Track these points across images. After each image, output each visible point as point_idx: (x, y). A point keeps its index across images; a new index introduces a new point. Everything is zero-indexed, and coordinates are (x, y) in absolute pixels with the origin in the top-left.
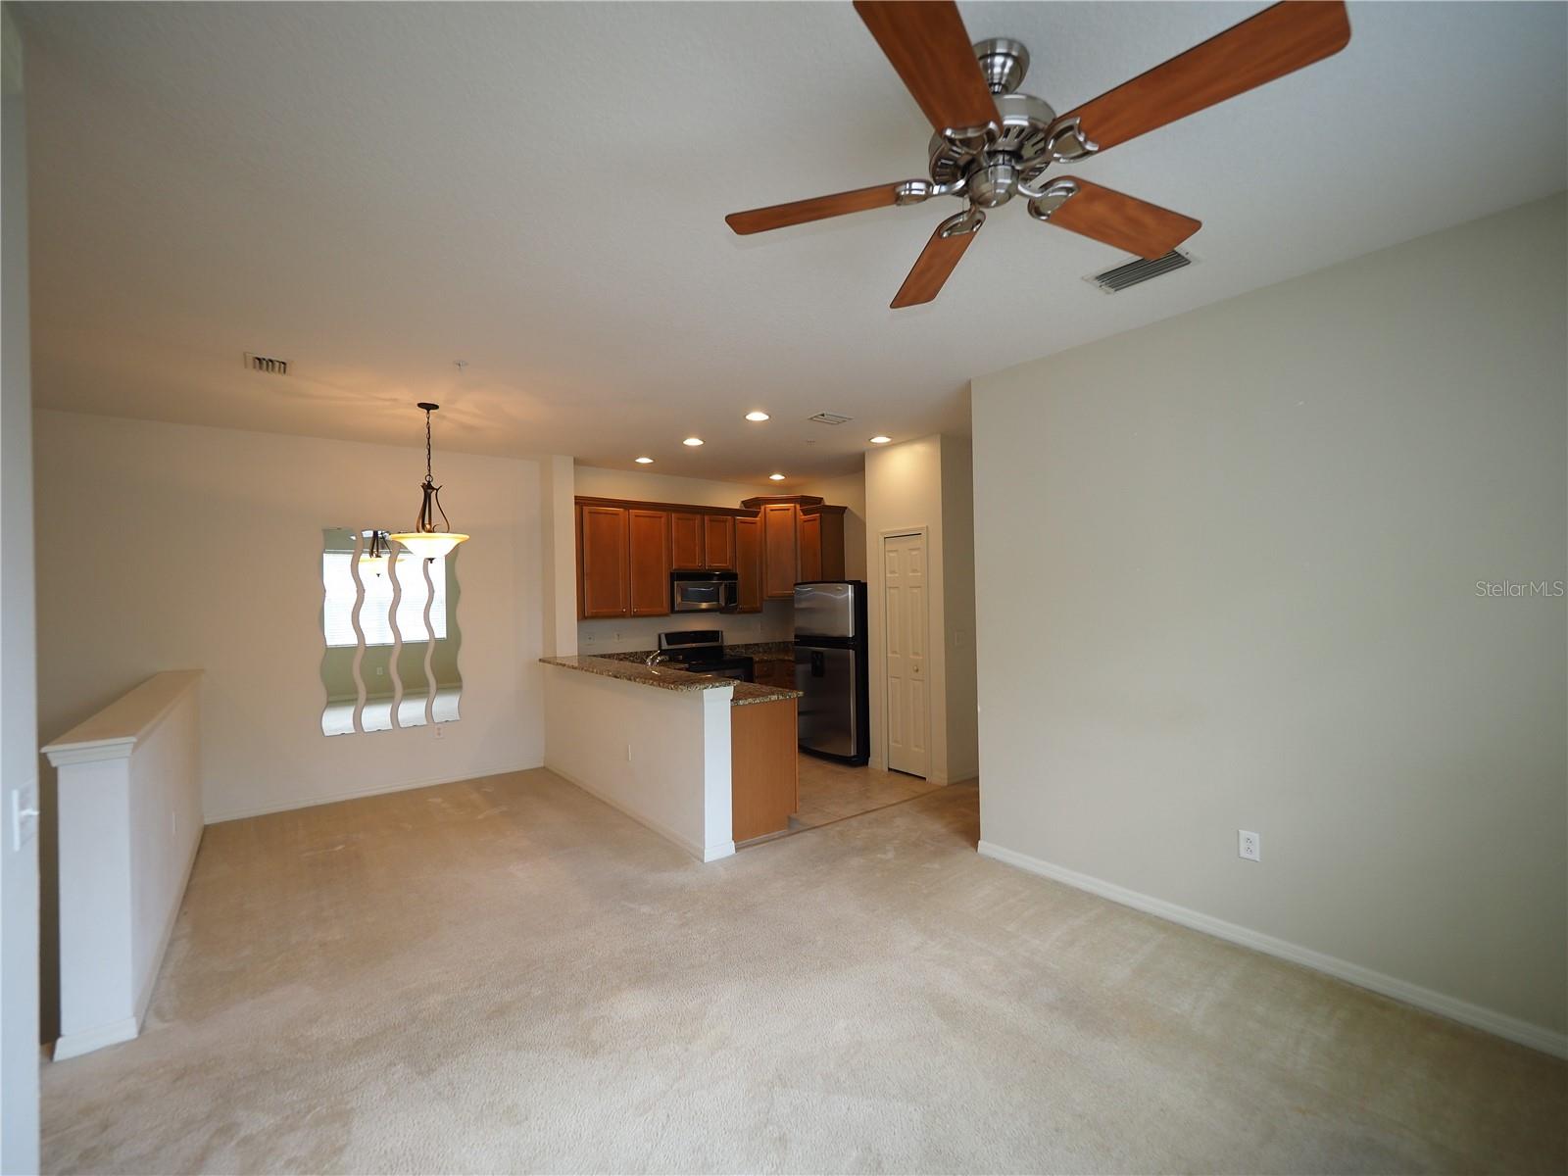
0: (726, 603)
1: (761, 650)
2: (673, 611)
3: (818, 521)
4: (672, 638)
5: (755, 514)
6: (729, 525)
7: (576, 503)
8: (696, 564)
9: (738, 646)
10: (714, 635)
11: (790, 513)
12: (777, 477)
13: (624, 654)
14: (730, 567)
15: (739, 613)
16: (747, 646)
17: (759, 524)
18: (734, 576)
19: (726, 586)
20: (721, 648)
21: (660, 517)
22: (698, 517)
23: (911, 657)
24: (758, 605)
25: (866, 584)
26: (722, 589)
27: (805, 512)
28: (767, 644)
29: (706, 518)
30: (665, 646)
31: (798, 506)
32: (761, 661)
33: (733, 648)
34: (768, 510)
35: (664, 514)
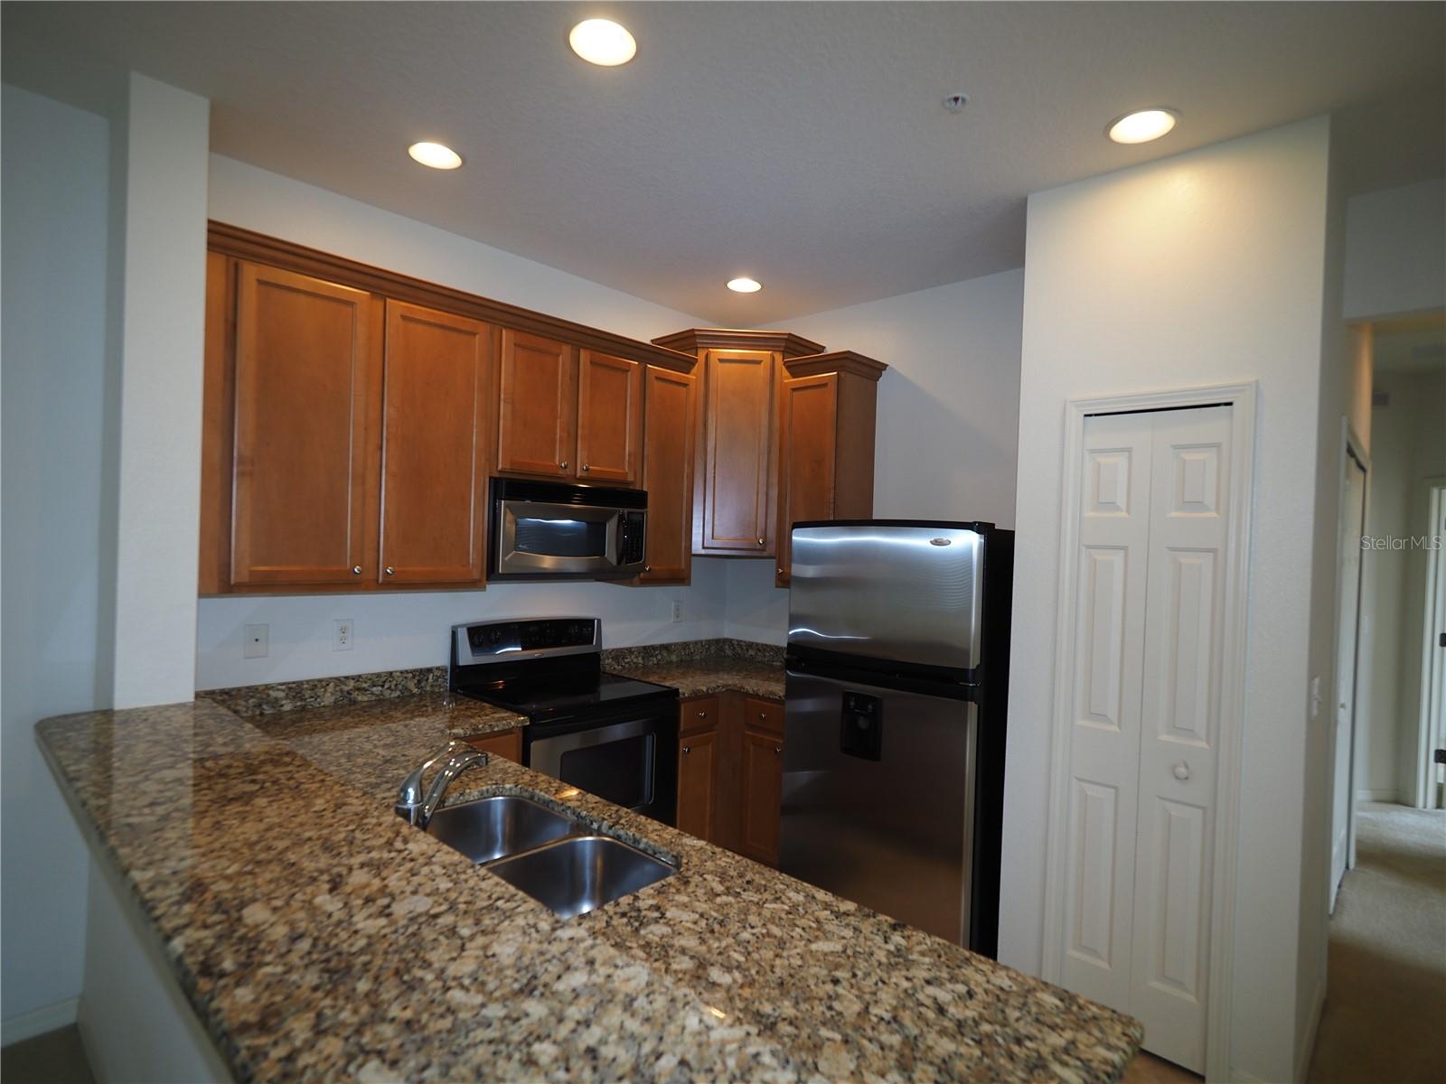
0: (619, 562)
1: (674, 658)
2: (492, 573)
3: (833, 387)
4: (483, 635)
5: (687, 365)
6: (632, 381)
7: (212, 246)
8: (557, 462)
9: (630, 650)
10: (582, 629)
11: (762, 371)
12: (744, 285)
13: (357, 678)
14: (630, 478)
15: (647, 582)
16: (647, 651)
17: (692, 386)
18: (639, 499)
19: (621, 518)
20: (595, 657)
21: (474, 334)
22: (566, 349)
23: (1164, 737)
24: (683, 567)
25: (1010, 536)
26: (611, 527)
27: (795, 370)
28: (685, 645)
29: (584, 356)
30: (467, 657)
31: (778, 357)
32: (697, 697)
33: (619, 654)
34: (713, 359)
35: (483, 328)
